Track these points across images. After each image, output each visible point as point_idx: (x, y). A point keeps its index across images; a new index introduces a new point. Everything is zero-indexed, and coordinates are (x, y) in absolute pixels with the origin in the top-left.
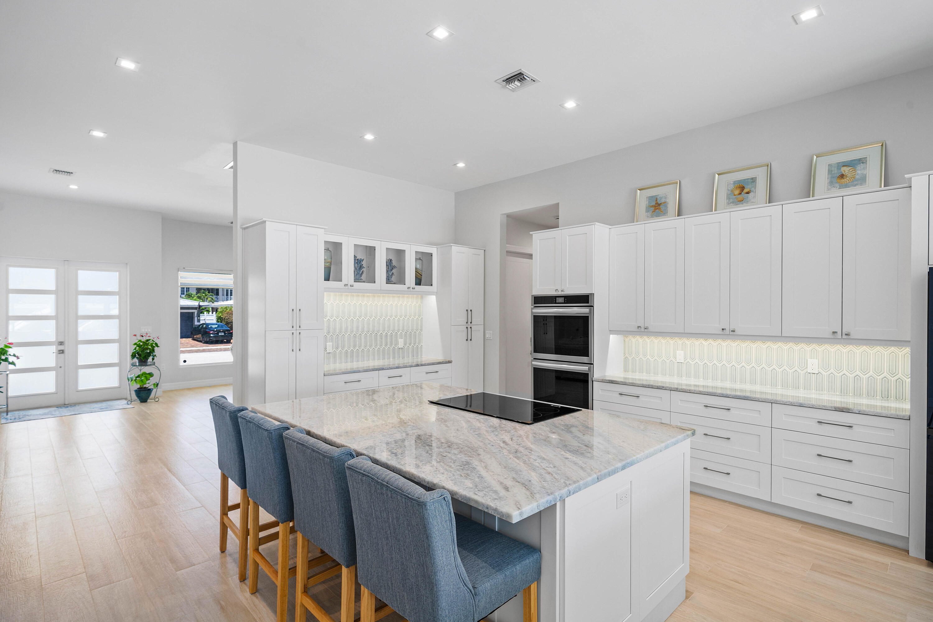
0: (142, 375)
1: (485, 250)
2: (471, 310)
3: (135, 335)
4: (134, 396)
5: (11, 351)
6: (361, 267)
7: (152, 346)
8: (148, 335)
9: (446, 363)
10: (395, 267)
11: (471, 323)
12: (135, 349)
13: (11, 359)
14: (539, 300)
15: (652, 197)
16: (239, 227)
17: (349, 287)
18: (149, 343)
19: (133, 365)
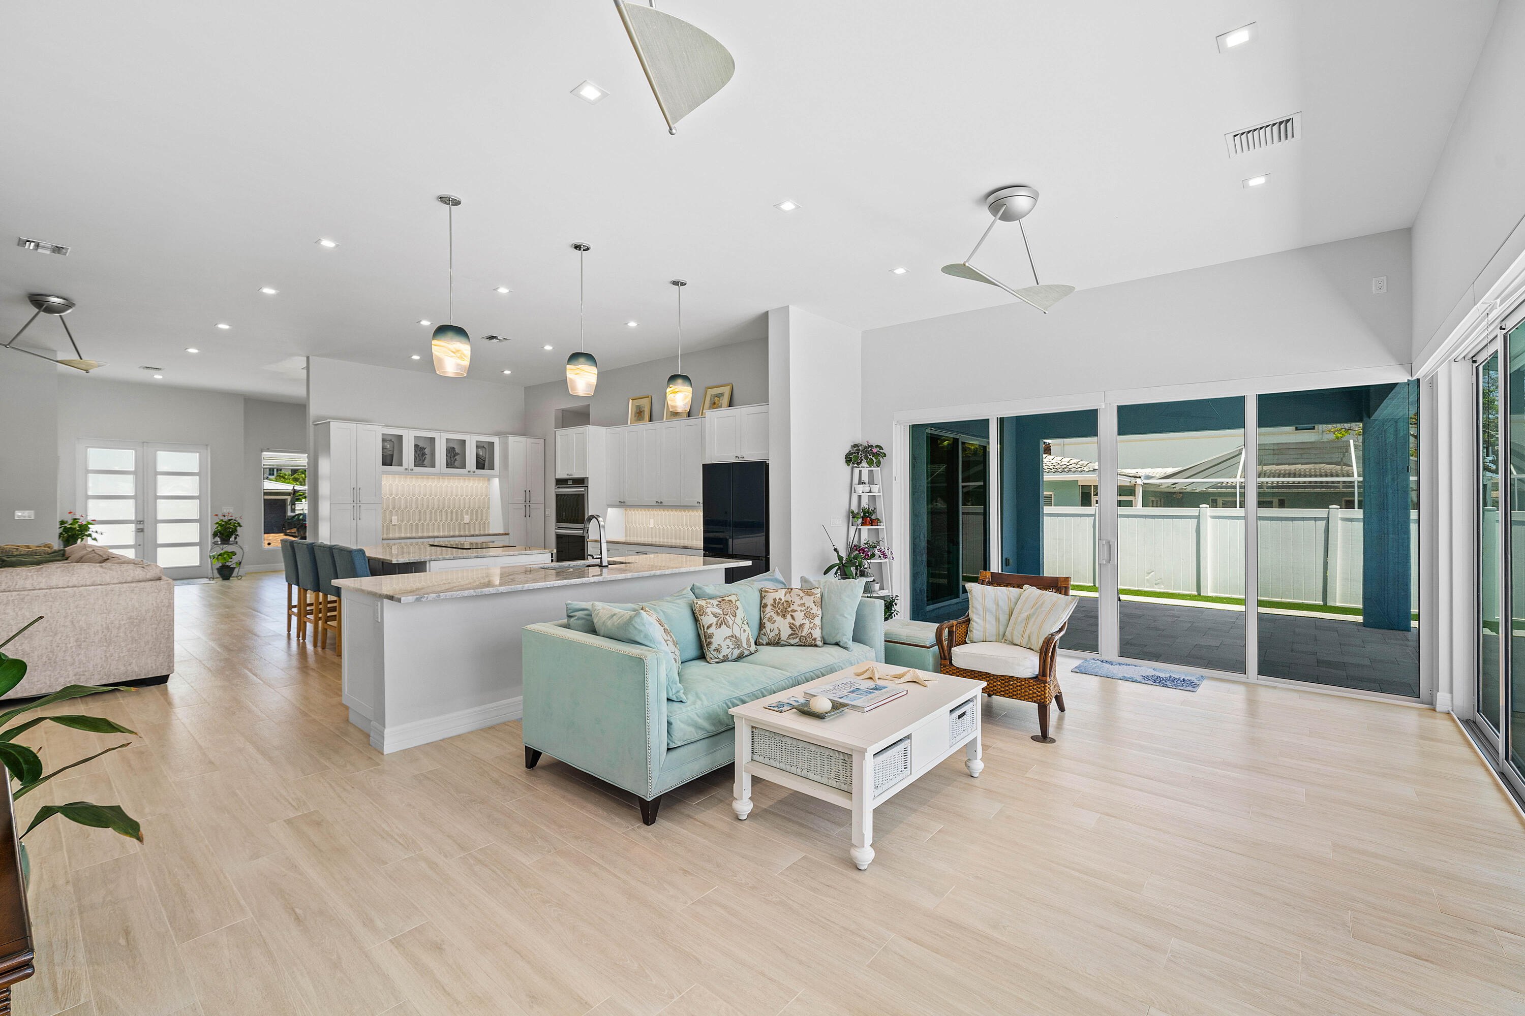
0: (224, 553)
1: (545, 440)
2: (530, 491)
3: (217, 515)
4: (216, 574)
5: (93, 528)
6: (424, 454)
7: (234, 526)
8: (230, 515)
9: (502, 534)
10: (458, 454)
11: (530, 502)
12: (217, 527)
13: (94, 535)
14: (560, 482)
15: (638, 406)
16: (311, 424)
17: (410, 471)
18: (231, 523)
19: (215, 543)
